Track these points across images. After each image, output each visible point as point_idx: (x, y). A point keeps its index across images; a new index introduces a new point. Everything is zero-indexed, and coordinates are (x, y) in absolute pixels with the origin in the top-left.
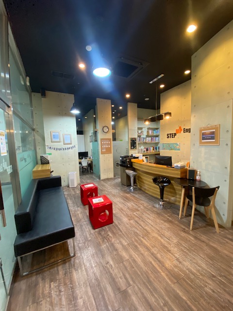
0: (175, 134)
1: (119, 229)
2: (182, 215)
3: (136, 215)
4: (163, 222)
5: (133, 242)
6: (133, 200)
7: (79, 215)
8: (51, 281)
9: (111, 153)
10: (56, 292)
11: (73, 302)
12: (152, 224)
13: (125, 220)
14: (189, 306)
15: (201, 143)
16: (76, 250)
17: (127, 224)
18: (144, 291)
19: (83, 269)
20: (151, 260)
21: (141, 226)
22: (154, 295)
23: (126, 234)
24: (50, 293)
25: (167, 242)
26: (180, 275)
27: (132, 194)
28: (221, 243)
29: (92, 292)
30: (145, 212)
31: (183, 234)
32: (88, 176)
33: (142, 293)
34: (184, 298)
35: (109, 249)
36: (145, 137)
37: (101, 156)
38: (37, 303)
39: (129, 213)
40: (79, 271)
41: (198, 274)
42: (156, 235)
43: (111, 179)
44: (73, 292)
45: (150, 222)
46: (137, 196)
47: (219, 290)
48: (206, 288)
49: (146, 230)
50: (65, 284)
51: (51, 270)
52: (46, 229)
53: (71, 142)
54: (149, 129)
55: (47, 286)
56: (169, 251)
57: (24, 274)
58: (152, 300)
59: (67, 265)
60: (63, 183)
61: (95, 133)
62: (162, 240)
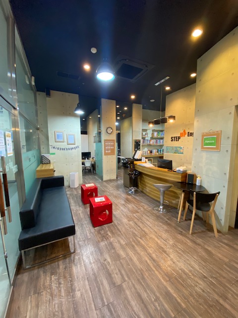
0: (179, 138)
1: (118, 229)
2: (181, 218)
3: (135, 216)
4: (161, 224)
5: (131, 242)
6: (134, 202)
7: (81, 214)
8: (52, 274)
9: (114, 154)
10: (56, 284)
11: (71, 294)
12: (151, 226)
13: (125, 221)
14: (178, 303)
15: (202, 148)
16: (76, 247)
17: (127, 225)
18: (138, 287)
19: (83, 264)
20: (147, 259)
21: (140, 227)
22: (147, 292)
23: (124, 233)
24: (50, 285)
25: (163, 243)
26: (173, 274)
27: (133, 196)
28: (215, 247)
29: (89, 285)
30: (144, 213)
31: (180, 237)
32: (90, 176)
33: (135, 289)
34: (175, 295)
35: (107, 248)
36: (149, 139)
37: (104, 157)
38: (38, 293)
39: (130, 214)
40: (79, 266)
41: (190, 274)
42: (154, 237)
43: (114, 180)
44: (72, 285)
45: (149, 223)
46: (137, 198)
47: (209, 290)
48: (196, 288)
49: (144, 231)
50: (65, 277)
51: (52, 265)
52: (48, 226)
53: (75, 142)
54: (154, 131)
55: (48, 278)
56: (165, 252)
57: (27, 267)
58: (144, 295)
59: (67, 260)
60: (66, 183)
61: (99, 133)
62: (159, 242)
